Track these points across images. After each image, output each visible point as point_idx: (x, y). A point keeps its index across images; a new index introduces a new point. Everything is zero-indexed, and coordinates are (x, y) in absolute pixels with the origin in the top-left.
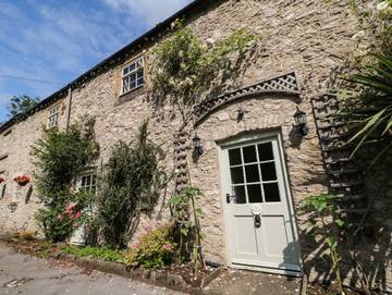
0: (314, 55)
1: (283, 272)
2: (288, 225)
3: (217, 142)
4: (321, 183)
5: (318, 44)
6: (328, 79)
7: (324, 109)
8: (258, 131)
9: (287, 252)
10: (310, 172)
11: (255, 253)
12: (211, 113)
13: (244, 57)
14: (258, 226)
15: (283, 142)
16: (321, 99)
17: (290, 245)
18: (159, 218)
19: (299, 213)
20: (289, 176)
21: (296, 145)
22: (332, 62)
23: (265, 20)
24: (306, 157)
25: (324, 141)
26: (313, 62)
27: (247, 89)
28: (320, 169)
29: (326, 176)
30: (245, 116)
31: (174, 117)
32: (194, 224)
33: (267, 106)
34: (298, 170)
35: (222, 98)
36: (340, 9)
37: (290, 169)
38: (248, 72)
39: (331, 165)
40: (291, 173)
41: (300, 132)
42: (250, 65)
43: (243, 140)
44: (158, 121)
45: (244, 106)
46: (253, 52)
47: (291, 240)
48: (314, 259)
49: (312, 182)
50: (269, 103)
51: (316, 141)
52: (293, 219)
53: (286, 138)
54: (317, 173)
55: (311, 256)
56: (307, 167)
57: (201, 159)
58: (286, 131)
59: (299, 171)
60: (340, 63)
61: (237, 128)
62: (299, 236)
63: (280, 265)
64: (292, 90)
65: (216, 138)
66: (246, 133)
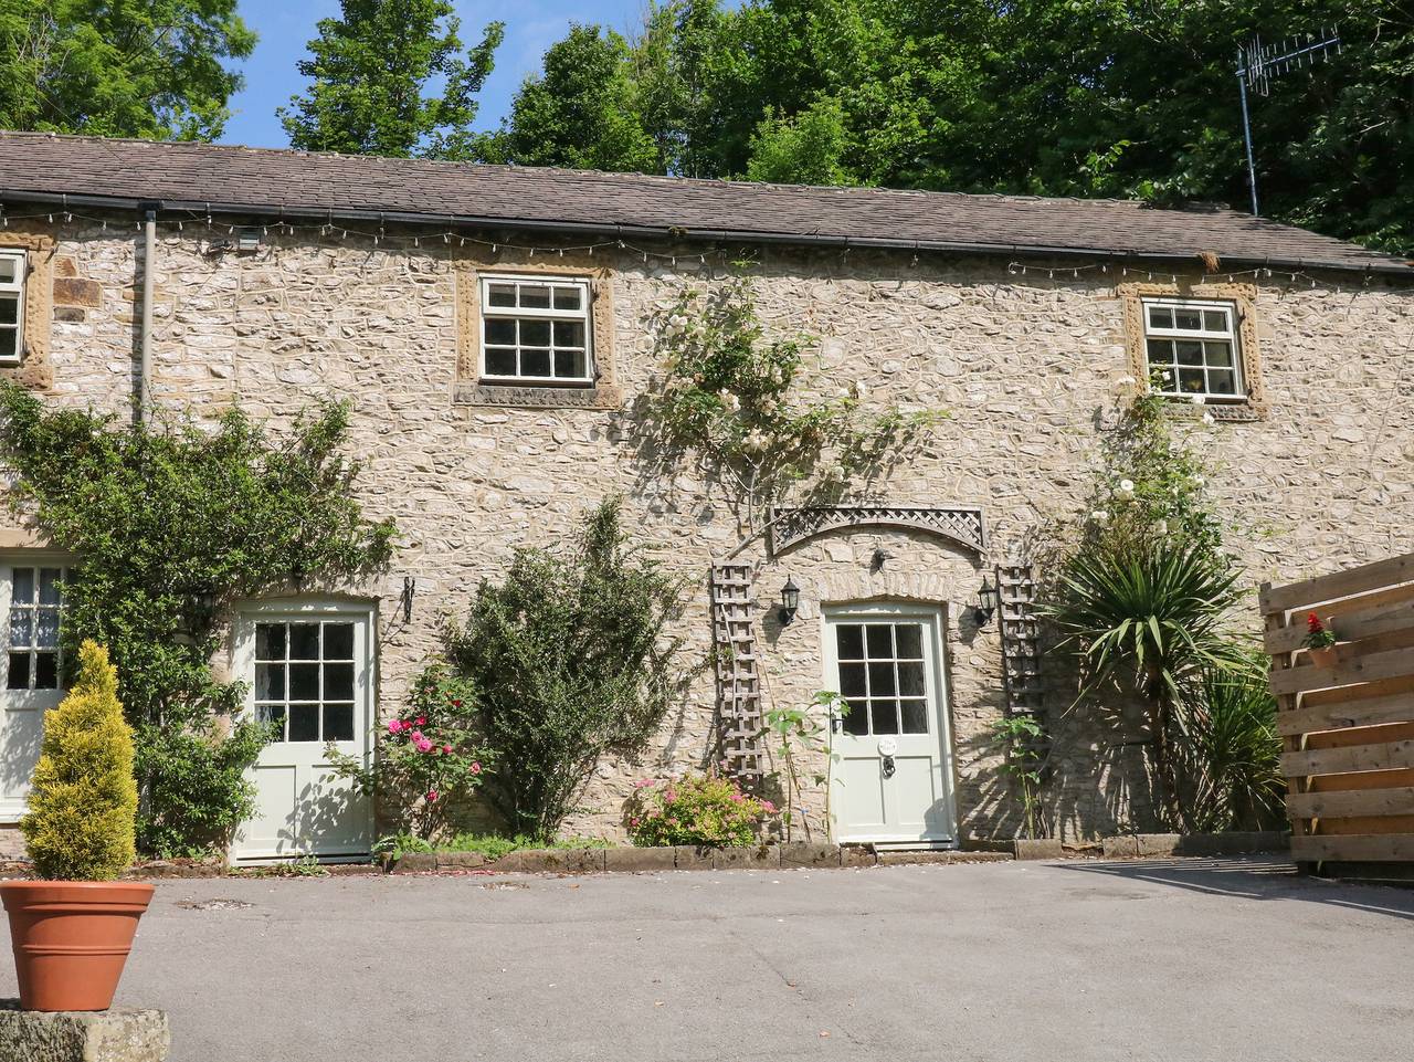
0: (1007, 492)
1: (928, 846)
2: (938, 772)
3: (825, 605)
4: (997, 706)
5: (1014, 474)
6: (1021, 542)
7: (1013, 589)
8: (909, 602)
9: (931, 816)
10: (983, 687)
11: (881, 824)
12: (817, 536)
13: (892, 439)
14: (890, 775)
15: (946, 629)
16: (1011, 572)
17: (937, 804)
18: (665, 761)
19: (962, 749)
20: (950, 690)
21: (967, 640)
22: (1031, 518)
23: (936, 378)
24: (979, 662)
25: (1007, 641)
26: (1003, 502)
27: (898, 512)
28: (997, 683)
29: (1003, 695)
30: (887, 564)
31: (707, 516)
32: (767, 773)
33: (929, 557)
34: (968, 682)
35: (845, 512)
36: (1048, 428)
37: (956, 679)
38: (897, 474)
39: (1014, 679)
40: (956, 686)
41: (977, 618)
42: (900, 461)
43: (875, 611)
44: (657, 512)
45: (886, 542)
46: (909, 437)
47: (939, 795)
48: (976, 818)
49: (985, 702)
50: (932, 552)
51: (996, 639)
52: (950, 761)
53: (954, 624)
54: (992, 689)
55: (973, 814)
56: (980, 678)
57: (786, 634)
58: (954, 613)
59: (967, 684)
60: (1039, 522)
61: (872, 585)
62: (959, 787)
63: (921, 837)
64: (971, 541)
65: (825, 597)
66: (884, 600)
